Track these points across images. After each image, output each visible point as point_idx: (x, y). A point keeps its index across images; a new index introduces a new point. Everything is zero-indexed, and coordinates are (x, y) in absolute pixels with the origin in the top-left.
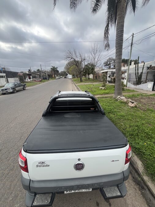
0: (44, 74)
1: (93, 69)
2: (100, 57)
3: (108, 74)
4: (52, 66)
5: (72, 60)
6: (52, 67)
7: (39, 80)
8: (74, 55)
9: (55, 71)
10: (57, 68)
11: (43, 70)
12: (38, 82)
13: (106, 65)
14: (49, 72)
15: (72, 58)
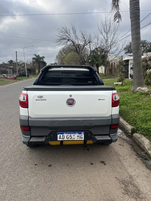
0: (21, 68)
1: (104, 57)
2: (115, 38)
3: (131, 64)
4: (36, 55)
5: (69, 43)
6: (35, 57)
7: (12, 77)
8: (72, 34)
9: (39, 63)
10: (44, 57)
11: (18, 61)
12: (11, 80)
13: (129, 51)
14: (28, 65)
15: (68, 40)
